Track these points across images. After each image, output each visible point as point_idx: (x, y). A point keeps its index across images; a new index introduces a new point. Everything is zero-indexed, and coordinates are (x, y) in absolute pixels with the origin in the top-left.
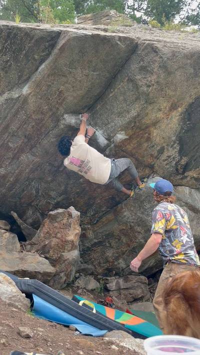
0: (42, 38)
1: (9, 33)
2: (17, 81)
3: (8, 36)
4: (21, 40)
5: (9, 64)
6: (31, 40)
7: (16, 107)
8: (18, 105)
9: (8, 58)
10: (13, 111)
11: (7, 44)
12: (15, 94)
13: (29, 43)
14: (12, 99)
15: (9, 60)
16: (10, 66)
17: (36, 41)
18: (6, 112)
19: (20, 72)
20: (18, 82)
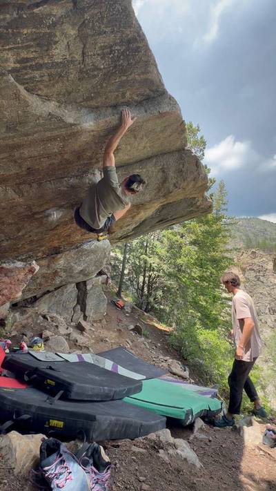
0: (152, 82)
1: (134, 40)
2: (81, 100)
3: (129, 42)
4: (137, 63)
5: (96, 73)
6: (143, 73)
7: (56, 133)
8: (63, 131)
9: (102, 67)
10: (48, 134)
11: (119, 48)
12: (70, 116)
13: (139, 75)
14: (61, 120)
15: (101, 69)
16: (95, 76)
17: (146, 80)
18: (36, 129)
19: (94, 93)
20: (81, 102)
